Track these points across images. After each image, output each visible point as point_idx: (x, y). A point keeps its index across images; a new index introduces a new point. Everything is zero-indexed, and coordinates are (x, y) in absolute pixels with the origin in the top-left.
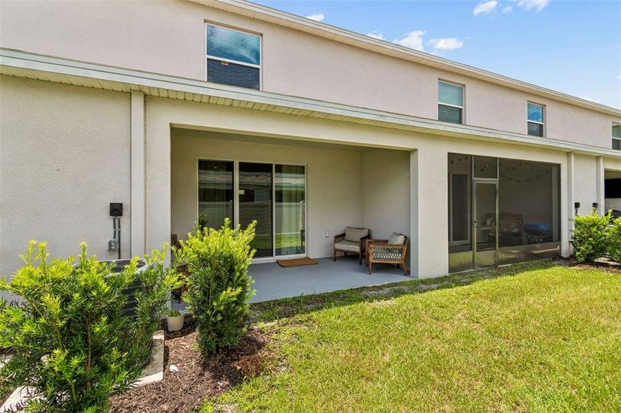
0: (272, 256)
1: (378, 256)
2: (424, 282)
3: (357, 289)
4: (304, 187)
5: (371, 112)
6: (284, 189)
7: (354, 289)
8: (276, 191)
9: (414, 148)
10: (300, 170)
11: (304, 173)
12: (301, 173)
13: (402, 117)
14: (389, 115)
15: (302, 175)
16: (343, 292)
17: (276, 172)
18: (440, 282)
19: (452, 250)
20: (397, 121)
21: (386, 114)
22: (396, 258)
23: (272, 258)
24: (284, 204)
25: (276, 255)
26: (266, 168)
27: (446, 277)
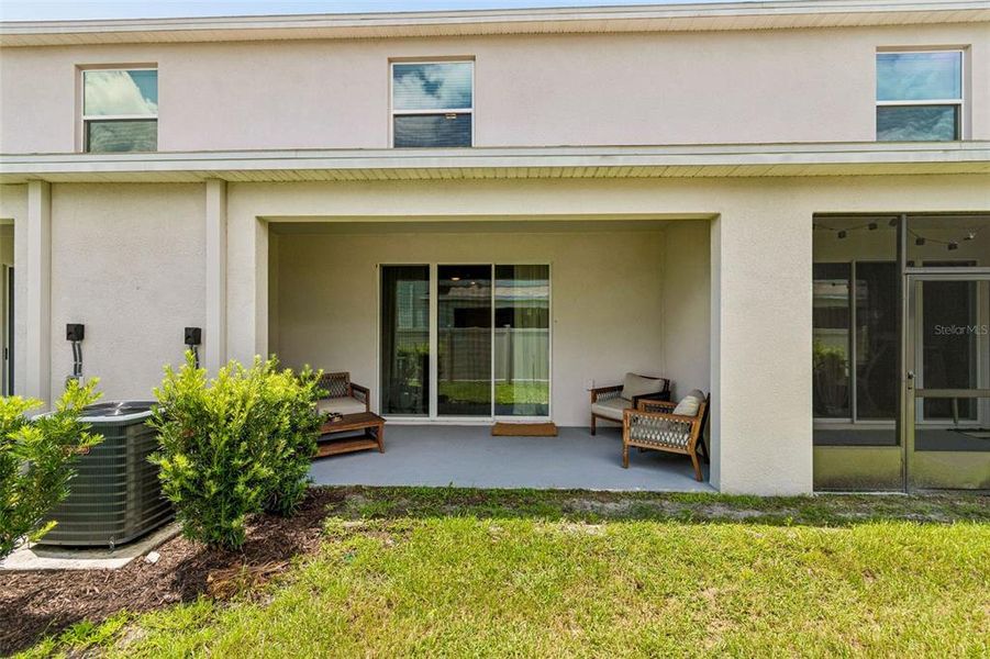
0: (489, 414)
1: (641, 433)
2: (728, 501)
3: (563, 491)
4: (548, 302)
5: (580, 151)
6: (517, 306)
7: (557, 491)
8: (496, 310)
9: (712, 210)
10: (541, 272)
11: (548, 278)
12: (544, 278)
13: (660, 150)
14: (624, 151)
15: (545, 282)
16: (530, 492)
17: (496, 278)
18: (773, 509)
19: (821, 439)
20: (646, 161)
21: (616, 151)
22: (681, 442)
23: (488, 419)
24: (517, 330)
25: (496, 414)
26: (480, 273)
27: (802, 498)
